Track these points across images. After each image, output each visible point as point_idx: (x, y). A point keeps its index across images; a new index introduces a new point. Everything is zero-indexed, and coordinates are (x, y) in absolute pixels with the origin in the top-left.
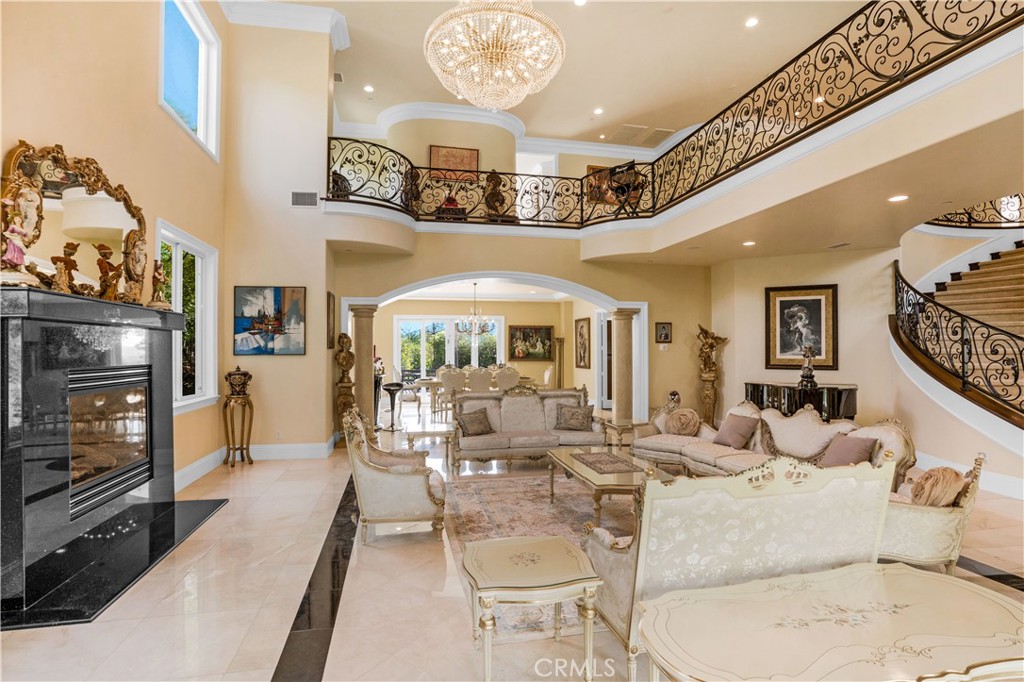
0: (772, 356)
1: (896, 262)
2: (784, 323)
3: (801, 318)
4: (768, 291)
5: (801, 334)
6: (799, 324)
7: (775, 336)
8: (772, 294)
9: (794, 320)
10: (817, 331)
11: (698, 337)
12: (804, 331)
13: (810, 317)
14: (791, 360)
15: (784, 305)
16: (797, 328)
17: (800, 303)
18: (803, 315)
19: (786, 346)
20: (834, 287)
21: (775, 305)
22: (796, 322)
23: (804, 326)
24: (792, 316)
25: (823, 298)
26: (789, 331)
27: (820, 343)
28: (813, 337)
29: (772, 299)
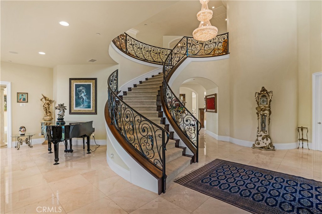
0: (72, 109)
1: (117, 71)
2: (77, 94)
3: (83, 92)
4: (71, 79)
5: (83, 99)
6: (83, 95)
7: (73, 100)
8: (72, 81)
9: (80, 93)
10: (89, 98)
11: (41, 100)
12: (84, 98)
13: (86, 92)
14: (80, 110)
15: (77, 86)
16: (82, 96)
17: (83, 85)
18: (84, 91)
19: (78, 104)
20: (95, 79)
21: (73, 86)
22: (81, 94)
23: (85, 95)
24: (80, 91)
25: (91, 84)
26: (79, 98)
27: (90, 103)
28: (88, 100)
29: (72, 84)
